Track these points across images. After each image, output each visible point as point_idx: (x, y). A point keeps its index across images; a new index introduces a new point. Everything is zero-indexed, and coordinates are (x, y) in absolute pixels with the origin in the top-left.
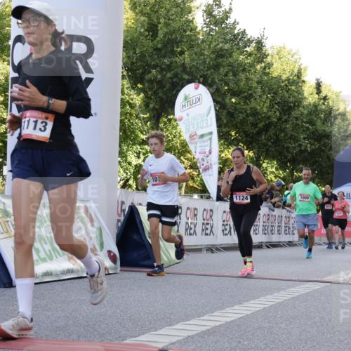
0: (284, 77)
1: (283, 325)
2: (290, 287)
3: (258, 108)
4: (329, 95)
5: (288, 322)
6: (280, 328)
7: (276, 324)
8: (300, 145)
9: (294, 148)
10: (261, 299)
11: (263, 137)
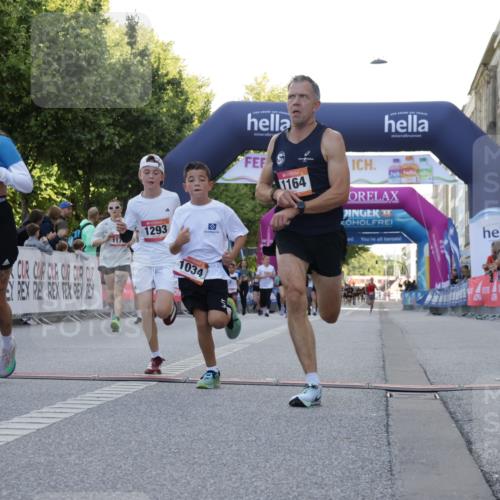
0: (68, 12)
1: (73, 457)
2: (84, 391)
3: (23, 67)
4: (151, 47)
5: (82, 452)
6: (67, 463)
7: (61, 456)
8: (100, 137)
9: (90, 141)
10: (33, 414)
11: (33, 122)
